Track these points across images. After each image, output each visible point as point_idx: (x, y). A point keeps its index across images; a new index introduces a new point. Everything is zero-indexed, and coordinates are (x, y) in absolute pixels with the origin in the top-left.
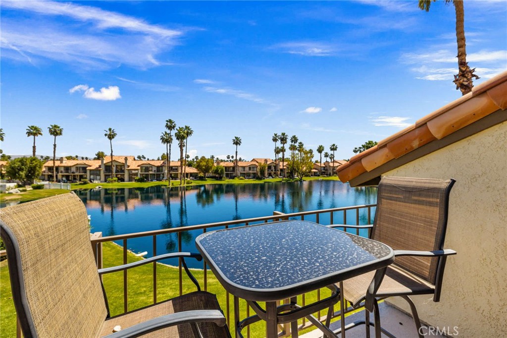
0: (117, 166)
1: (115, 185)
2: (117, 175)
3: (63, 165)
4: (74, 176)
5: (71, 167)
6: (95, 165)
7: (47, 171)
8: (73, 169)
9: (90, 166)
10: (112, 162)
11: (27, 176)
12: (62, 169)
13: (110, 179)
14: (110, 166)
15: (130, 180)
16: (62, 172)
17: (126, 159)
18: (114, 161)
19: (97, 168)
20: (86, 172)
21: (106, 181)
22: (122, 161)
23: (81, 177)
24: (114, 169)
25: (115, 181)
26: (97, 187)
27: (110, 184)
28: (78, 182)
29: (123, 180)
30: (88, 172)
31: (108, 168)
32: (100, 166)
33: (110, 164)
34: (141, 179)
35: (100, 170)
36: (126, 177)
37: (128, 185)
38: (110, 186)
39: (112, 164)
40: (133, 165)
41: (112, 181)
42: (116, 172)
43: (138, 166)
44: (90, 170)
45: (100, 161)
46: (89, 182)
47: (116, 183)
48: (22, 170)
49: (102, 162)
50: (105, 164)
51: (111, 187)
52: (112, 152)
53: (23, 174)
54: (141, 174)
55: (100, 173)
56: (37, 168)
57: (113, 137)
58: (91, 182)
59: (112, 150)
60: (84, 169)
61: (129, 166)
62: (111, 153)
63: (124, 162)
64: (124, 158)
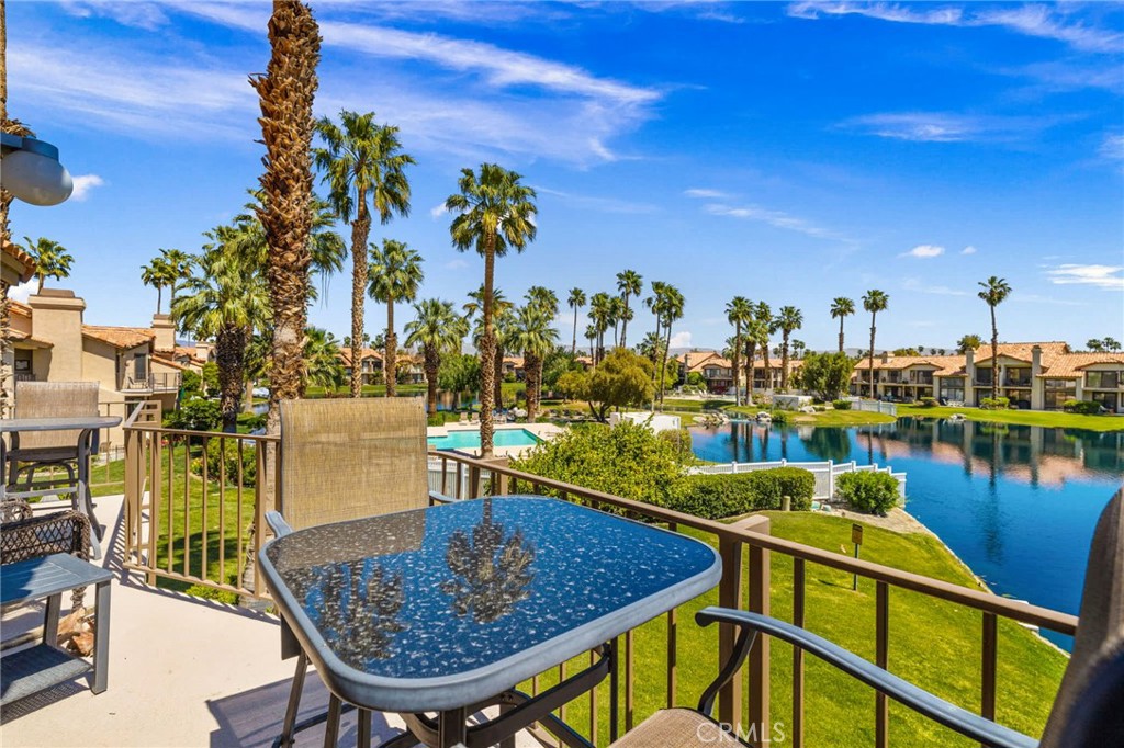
0: (1008, 369)
1: (1001, 416)
2: (1008, 391)
3: (886, 366)
4: (908, 389)
5: (901, 370)
6: (952, 365)
7: (860, 378)
8: (906, 375)
9: (942, 369)
10: (994, 358)
11: (829, 385)
12: (885, 374)
13: (990, 399)
14: (988, 369)
15: (1050, 405)
16: (884, 380)
17: (1037, 350)
18: (1001, 355)
19: (956, 373)
20: (931, 382)
21: (977, 404)
22: (1027, 356)
23: (921, 391)
24: (1001, 376)
25: (1003, 405)
26: (955, 416)
27: (989, 412)
28: (915, 403)
29: (1025, 405)
30: (936, 382)
31: (984, 374)
32: (963, 369)
33: (990, 364)
34: (1088, 404)
35: (963, 379)
36: (1036, 396)
37: (1038, 418)
38: (986, 416)
39: (995, 364)
40: (1059, 367)
41: (994, 406)
42: (1006, 384)
43: (1078, 369)
44: (941, 378)
45: (964, 358)
46: (937, 403)
47: (1006, 411)
48: (821, 374)
49: (970, 359)
50: (975, 364)
51: (989, 420)
52: (995, 334)
53: (823, 381)
54: (1085, 392)
55: (964, 385)
56: (843, 372)
57: (999, 299)
58: (942, 403)
59: (994, 330)
60: (928, 375)
61: (1044, 370)
62: (992, 337)
63: (1030, 359)
64: (1031, 347)
